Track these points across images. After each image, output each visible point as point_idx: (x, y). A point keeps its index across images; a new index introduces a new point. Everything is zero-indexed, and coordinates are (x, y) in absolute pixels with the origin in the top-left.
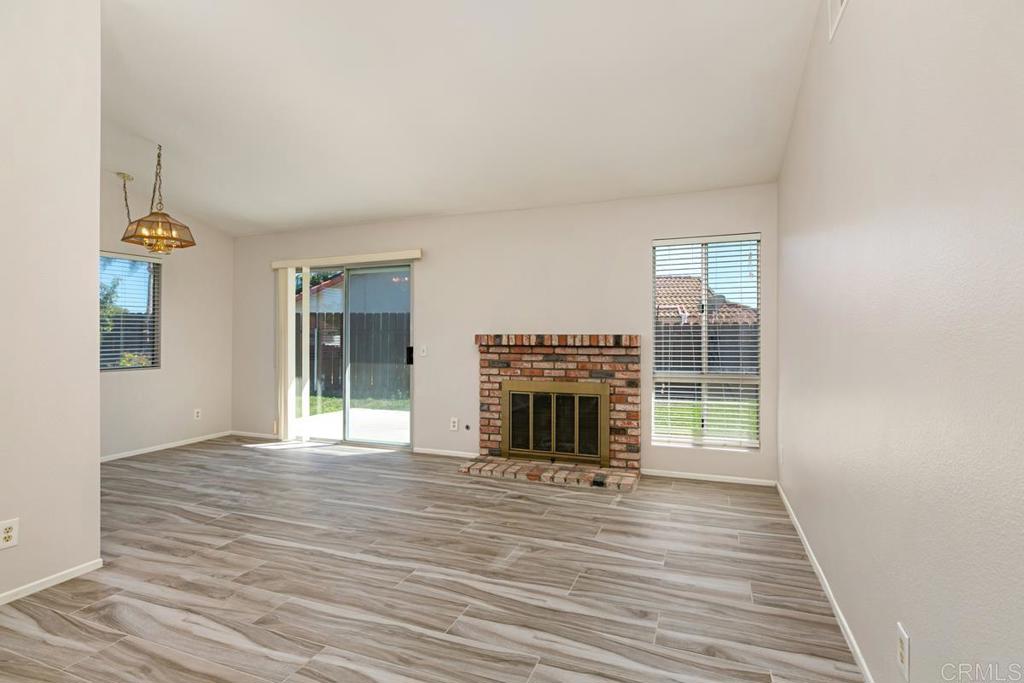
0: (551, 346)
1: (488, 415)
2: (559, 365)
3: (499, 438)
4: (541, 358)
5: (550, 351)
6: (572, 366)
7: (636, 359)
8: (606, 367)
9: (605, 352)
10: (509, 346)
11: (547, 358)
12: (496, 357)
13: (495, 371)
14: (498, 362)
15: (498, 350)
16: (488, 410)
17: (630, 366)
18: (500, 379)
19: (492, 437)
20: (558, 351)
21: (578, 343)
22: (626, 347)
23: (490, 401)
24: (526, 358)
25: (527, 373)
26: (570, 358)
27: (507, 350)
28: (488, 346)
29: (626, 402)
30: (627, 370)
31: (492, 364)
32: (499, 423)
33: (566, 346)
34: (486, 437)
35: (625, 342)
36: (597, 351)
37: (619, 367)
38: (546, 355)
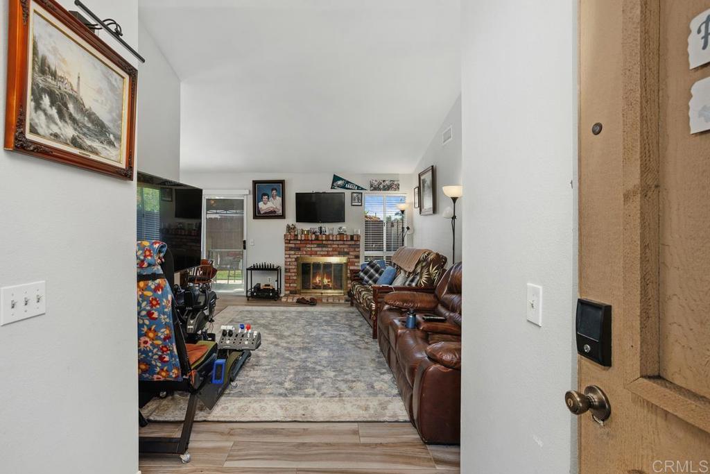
0: (322, 240)
1: (289, 274)
2: (324, 249)
3: (295, 285)
4: (316, 246)
5: (320, 242)
6: (330, 249)
7: (358, 246)
8: (346, 250)
9: (345, 243)
10: (301, 240)
11: (319, 246)
12: (293, 246)
13: (293, 252)
14: (295, 248)
15: (295, 242)
16: (289, 272)
17: (357, 249)
18: (295, 256)
19: (291, 285)
20: (324, 242)
21: (334, 239)
22: (355, 241)
23: (291, 267)
24: (308, 246)
25: (309, 253)
26: (329, 246)
27: (299, 242)
28: (290, 240)
29: (355, 265)
30: (355, 251)
31: (291, 249)
32: (295, 278)
33: (329, 240)
34: (288, 285)
35: (355, 238)
36: (342, 242)
37: (352, 250)
38: (318, 244)
